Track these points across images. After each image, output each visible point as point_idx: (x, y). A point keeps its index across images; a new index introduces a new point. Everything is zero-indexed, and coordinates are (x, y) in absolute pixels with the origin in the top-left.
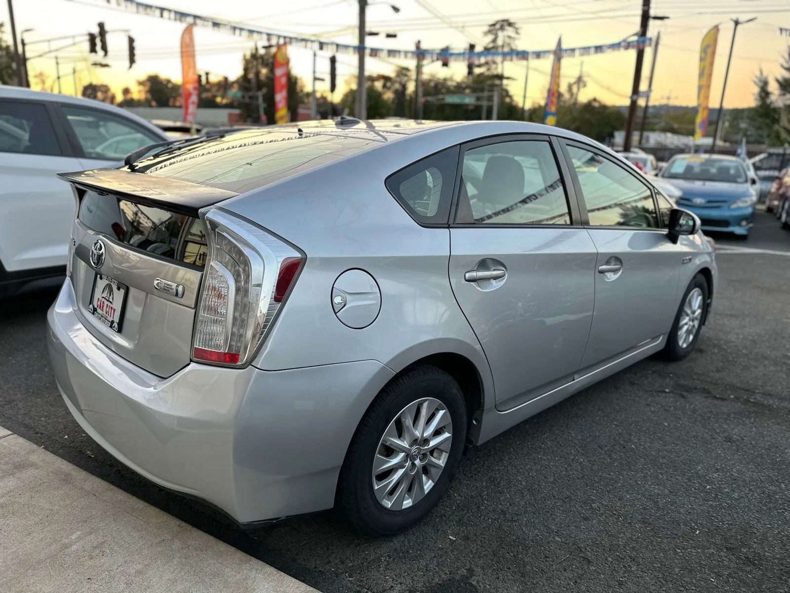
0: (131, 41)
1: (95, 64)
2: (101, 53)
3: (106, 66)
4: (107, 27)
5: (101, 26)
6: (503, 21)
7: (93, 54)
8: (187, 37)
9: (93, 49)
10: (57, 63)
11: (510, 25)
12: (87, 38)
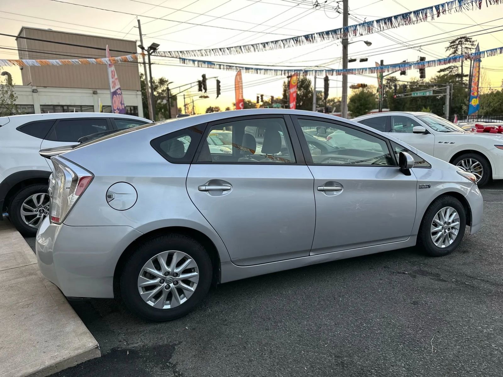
0: (218, 82)
1: (201, 97)
2: (204, 91)
3: (207, 97)
4: (207, 77)
5: (204, 76)
6: (461, 38)
7: (200, 92)
8: (238, 77)
9: (200, 90)
10: (184, 98)
11: (467, 39)
12: (198, 83)
